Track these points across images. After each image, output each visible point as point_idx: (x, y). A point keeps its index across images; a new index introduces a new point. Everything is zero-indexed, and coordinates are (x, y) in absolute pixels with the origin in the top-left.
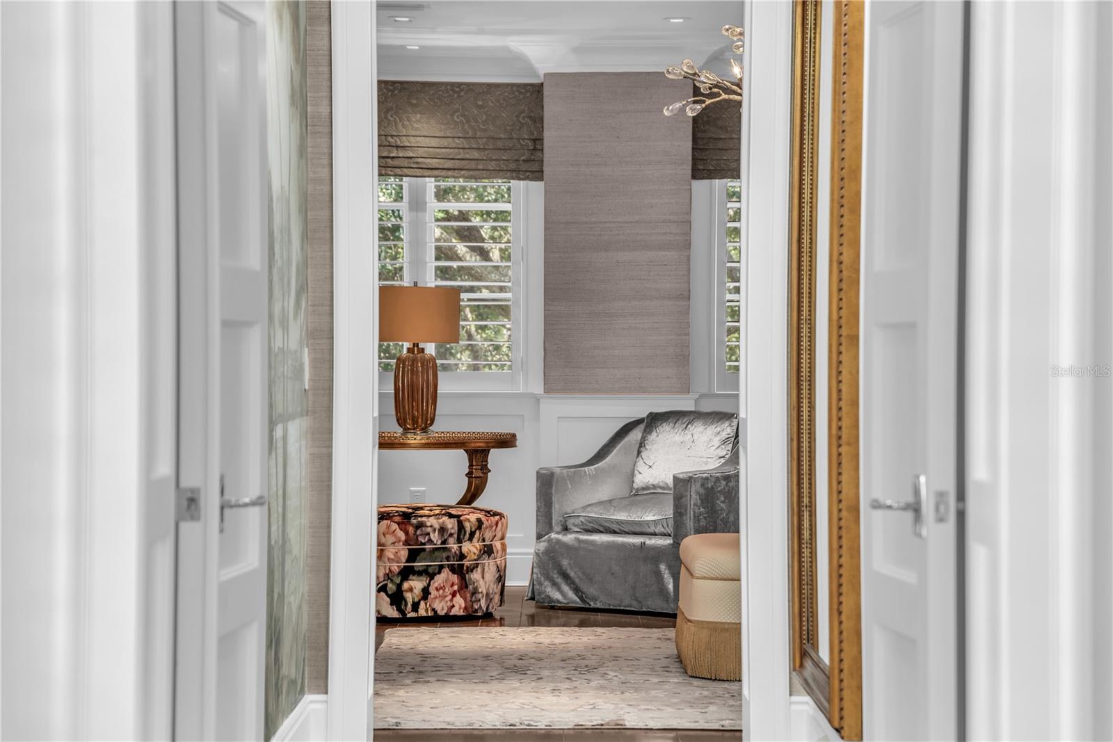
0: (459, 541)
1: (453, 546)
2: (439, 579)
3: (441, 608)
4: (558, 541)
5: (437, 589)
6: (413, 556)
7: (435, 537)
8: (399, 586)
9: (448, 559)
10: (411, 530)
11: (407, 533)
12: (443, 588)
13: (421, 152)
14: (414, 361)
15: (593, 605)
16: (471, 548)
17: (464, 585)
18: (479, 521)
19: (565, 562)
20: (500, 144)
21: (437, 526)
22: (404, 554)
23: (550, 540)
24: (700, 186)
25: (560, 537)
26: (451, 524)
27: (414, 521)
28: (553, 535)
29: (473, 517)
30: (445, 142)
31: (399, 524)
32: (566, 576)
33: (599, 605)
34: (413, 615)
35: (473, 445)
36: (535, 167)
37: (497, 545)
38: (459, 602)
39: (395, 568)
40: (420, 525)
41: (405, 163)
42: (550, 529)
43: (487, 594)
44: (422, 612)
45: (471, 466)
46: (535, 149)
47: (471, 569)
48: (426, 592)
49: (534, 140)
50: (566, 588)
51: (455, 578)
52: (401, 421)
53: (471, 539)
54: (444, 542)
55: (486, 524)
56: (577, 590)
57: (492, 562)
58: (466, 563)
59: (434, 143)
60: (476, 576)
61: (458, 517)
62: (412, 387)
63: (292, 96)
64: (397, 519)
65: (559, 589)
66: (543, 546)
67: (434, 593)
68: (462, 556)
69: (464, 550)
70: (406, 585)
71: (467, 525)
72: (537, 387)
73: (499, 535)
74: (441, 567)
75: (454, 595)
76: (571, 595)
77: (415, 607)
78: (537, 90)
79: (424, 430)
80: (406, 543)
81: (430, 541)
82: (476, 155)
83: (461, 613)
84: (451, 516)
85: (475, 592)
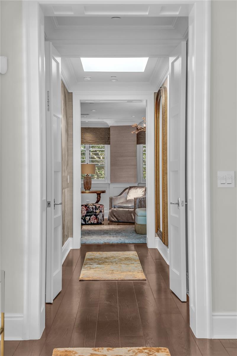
0: (96, 210)
1: (95, 211)
2: (92, 217)
3: (92, 222)
4: (113, 210)
5: (92, 219)
6: (87, 213)
7: (91, 209)
8: (85, 218)
9: (94, 213)
10: (87, 208)
11: (86, 208)
12: (93, 218)
13: (88, 140)
14: (87, 177)
15: (120, 221)
16: (98, 211)
17: (96, 218)
18: (99, 206)
19: (115, 214)
20: (102, 138)
21: (91, 207)
22: (86, 212)
23: (112, 210)
24: (138, 146)
25: (114, 209)
26: (94, 207)
27: (87, 206)
28: (112, 209)
29: (98, 206)
30: (93, 138)
31: (85, 207)
32: (115, 216)
33: (121, 221)
34: (87, 223)
35: (98, 193)
36: (109, 142)
37: (102, 210)
38: (96, 221)
39: (84, 215)
40: (89, 207)
41: (85, 142)
42: (112, 208)
43: (101, 219)
44: (89, 223)
45: (97, 196)
46: (109, 139)
47: (98, 215)
48: (90, 219)
49: (109, 138)
50: (115, 218)
51: (95, 217)
52: (85, 188)
53: (98, 209)
54: (93, 210)
55: (100, 207)
56: (117, 219)
57: (101, 214)
58: (97, 214)
59: (90, 138)
60: (99, 216)
61: (95, 206)
62: (87, 182)
63: (66, 130)
64: (84, 206)
65: (114, 218)
66: (110, 211)
67: (91, 219)
68: (96, 213)
69: (96, 212)
70: (86, 218)
71: (97, 207)
72: (109, 182)
73: (103, 209)
74: (93, 215)
75: (95, 219)
76: (116, 219)
77: (88, 222)
78: (109, 129)
79: (89, 190)
80: (86, 210)
81: (90, 210)
82: (98, 140)
83: (96, 223)
84: (94, 205)
85: (98, 219)
